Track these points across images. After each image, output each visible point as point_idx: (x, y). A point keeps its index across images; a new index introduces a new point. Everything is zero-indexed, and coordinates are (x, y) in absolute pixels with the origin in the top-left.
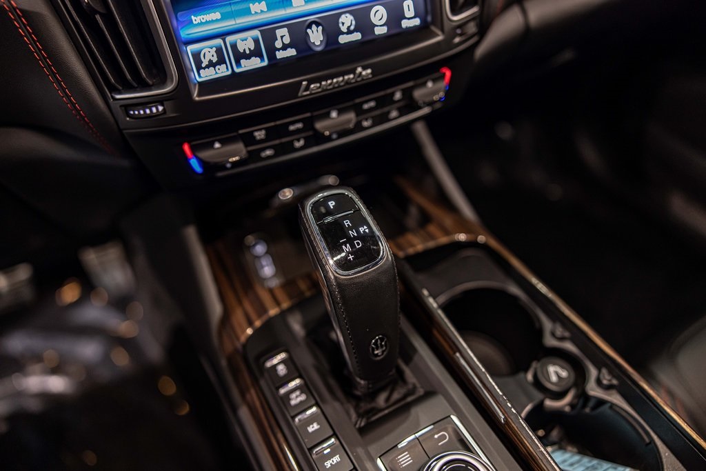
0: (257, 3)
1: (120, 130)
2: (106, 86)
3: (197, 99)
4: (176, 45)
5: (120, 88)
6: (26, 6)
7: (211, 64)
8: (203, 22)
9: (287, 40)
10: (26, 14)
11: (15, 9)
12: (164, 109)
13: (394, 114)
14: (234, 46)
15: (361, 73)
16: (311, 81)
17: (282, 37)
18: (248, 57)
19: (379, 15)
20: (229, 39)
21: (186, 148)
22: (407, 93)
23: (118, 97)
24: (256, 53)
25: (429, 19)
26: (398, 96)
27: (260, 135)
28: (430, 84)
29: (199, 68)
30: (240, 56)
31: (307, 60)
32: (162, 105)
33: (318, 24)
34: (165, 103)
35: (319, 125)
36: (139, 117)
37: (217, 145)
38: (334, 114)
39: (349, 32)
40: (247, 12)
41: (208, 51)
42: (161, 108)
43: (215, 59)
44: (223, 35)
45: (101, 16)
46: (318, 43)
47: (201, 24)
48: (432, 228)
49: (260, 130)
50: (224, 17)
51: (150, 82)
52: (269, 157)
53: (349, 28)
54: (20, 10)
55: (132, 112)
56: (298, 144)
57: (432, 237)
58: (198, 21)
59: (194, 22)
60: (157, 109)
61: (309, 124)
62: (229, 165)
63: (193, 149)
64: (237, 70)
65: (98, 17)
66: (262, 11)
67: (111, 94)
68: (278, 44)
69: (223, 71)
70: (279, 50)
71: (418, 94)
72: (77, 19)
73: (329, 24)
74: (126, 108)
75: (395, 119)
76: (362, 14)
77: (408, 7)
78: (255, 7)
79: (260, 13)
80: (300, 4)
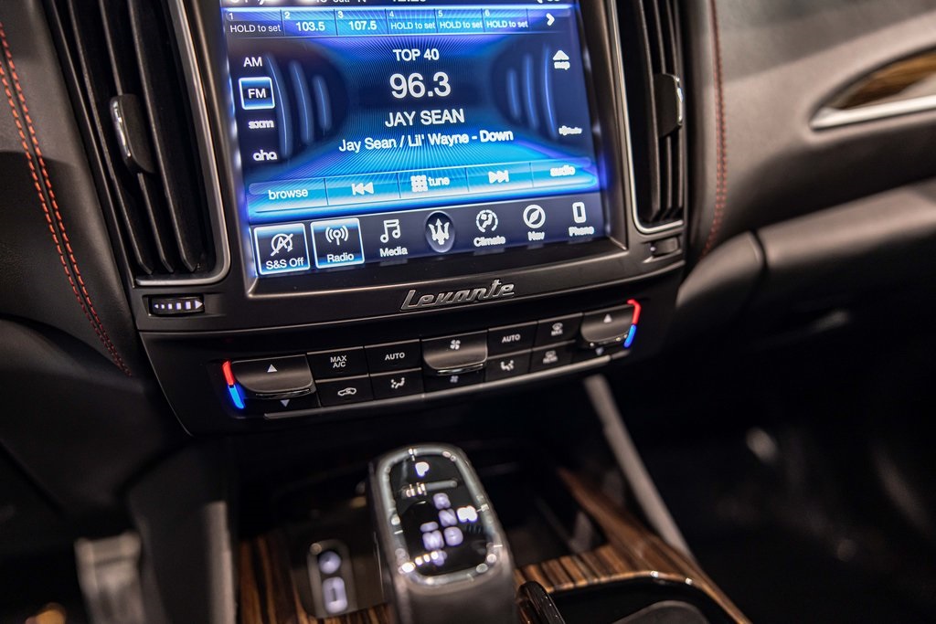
0: (362, 184)
1: (137, 331)
2: (130, 267)
3: (251, 296)
4: (241, 224)
5: (150, 272)
6: (51, 155)
7: (284, 255)
9: (397, 234)
10: (49, 164)
11: (38, 158)
12: (203, 307)
13: (551, 357)
14: (321, 235)
15: (499, 287)
16: (421, 291)
17: (391, 230)
18: (338, 251)
19: (534, 216)
20: (315, 225)
21: (226, 368)
22: (572, 329)
23: (143, 283)
24: (350, 247)
25: (608, 228)
26: (557, 330)
27: (339, 362)
28: (608, 319)
29: (266, 257)
30: (326, 249)
31: (422, 263)
32: (202, 300)
33: (444, 218)
34: (206, 297)
35: (430, 358)
36: (166, 315)
37: (272, 369)
38: (455, 345)
39: (489, 234)
40: (347, 192)
41: (283, 236)
42: (198, 304)
43: (290, 248)
44: (306, 219)
45: (146, 175)
46: (441, 242)
47: (280, 200)
48: (606, 552)
49: (340, 354)
50: (313, 195)
51: (192, 268)
52: (349, 399)
53: (489, 227)
54: (44, 160)
55: (157, 306)
56: (395, 385)
57: (607, 570)
58: (276, 196)
59: (271, 198)
60: (193, 305)
61: (415, 355)
62: (285, 403)
63: (234, 370)
64: (319, 266)
65: (140, 176)
66: (366, 193)
67: (134, 278)
68: (384, 238)
69: (299, 266)
70: (384, 246)
71: (587, 330)
72: (114, 177)
73: (460, 218)
74: (151, 299)
75: (552, 365)
76: (510, 210)
77: (579, 211)
78: (358, 188)
79: (364, 194)
80: (421, 190)
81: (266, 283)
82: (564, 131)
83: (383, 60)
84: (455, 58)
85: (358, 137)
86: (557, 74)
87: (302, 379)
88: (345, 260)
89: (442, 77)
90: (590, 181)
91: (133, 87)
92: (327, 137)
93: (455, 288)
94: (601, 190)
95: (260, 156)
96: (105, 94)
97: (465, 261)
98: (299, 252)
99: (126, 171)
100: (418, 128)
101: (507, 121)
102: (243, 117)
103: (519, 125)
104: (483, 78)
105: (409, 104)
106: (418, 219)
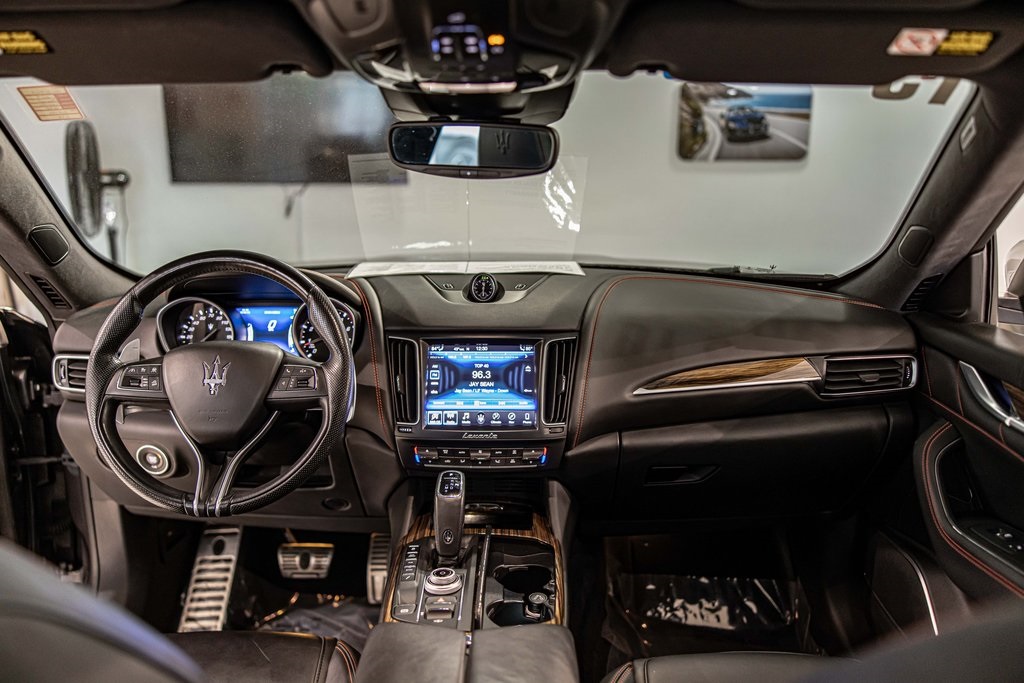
0: (460, 402)
1: (395, 437)
2: (395, 419)
3: (423, 429)
4: (424, 410)
5: (400, 420)
6: (382, 388)
7: (435, 419)
8: (437, 404)
9: (468, 417)
10: (381, 391)
11: (378, 388)
12: (411, 431)
13: (513, 461)
14: (446, 415)
15: (492, 435)
16: (469, 433)
17: (466, 416)
18: (450, 420)
19: (512, 416)
20: (445, 412)
21: (415, 449)
23: (398, 423)
24: (454, 419)
25: (536, 422)
26: (514, 452)
27: (446, 452)
28: (534, 452)
29: (429, 420)
30: (447, 419)
31: (474, 426)
32: (411, 429)
33: (483, 414)
35: (473, 455)
36: (402, 432)
37: (427, 451)
38: (480, 452)
39: (496, 420)
40: (455, 404)
41: (435, 415)
43: (437, 418)
44: (443, 410)
45: (403, 395)
46: (481, 421)
47: (436, 404)
49: (446, 449)
50: (446, 404)
51: (410, 420)
52: (448, 464)
53: (496, 418)
54: (380, 389)
55: (400, 430)
56: (462, 461)
59: (434, 404)
60: (409, 430)
61: (468, 453)
62: (430, 461)
63: (417, 450)
64: (444, 424)
65: (401, 396)
67: (396, 421)
68: (464, 418)
69: (439, 423)
70: (464, 420)
71: (526, 454)
72: (395, 396)
73: (488, 415)
74: (399, 427)
75: (513, 464)
76: (504, 414)
77: (527, 416)
78: (458, 403)
79: (460, 405)
80: (477, 405)
81: (428, 427)
82: (526, 391)
83: (471, 367)
84: (493, 367)
85: (461, 389)
86: (526, 373)
87: (435, 455)
88: (452, 423)
89: (489, 373)
90: (532, 407)
91: (403, 372)
92: (452, 388)
93: (479, 434)
94: (535, 410)
95: (433, 392)
96: (396, 374)
97: (487, 427)
98: (439, 419)
99: (398, 394)
100: (479, 387)
101: (507, 386)
102: (430, 381)
103: (511, 388)
104: (501, 373)
105: (478, 380)
106: (474, 415)
